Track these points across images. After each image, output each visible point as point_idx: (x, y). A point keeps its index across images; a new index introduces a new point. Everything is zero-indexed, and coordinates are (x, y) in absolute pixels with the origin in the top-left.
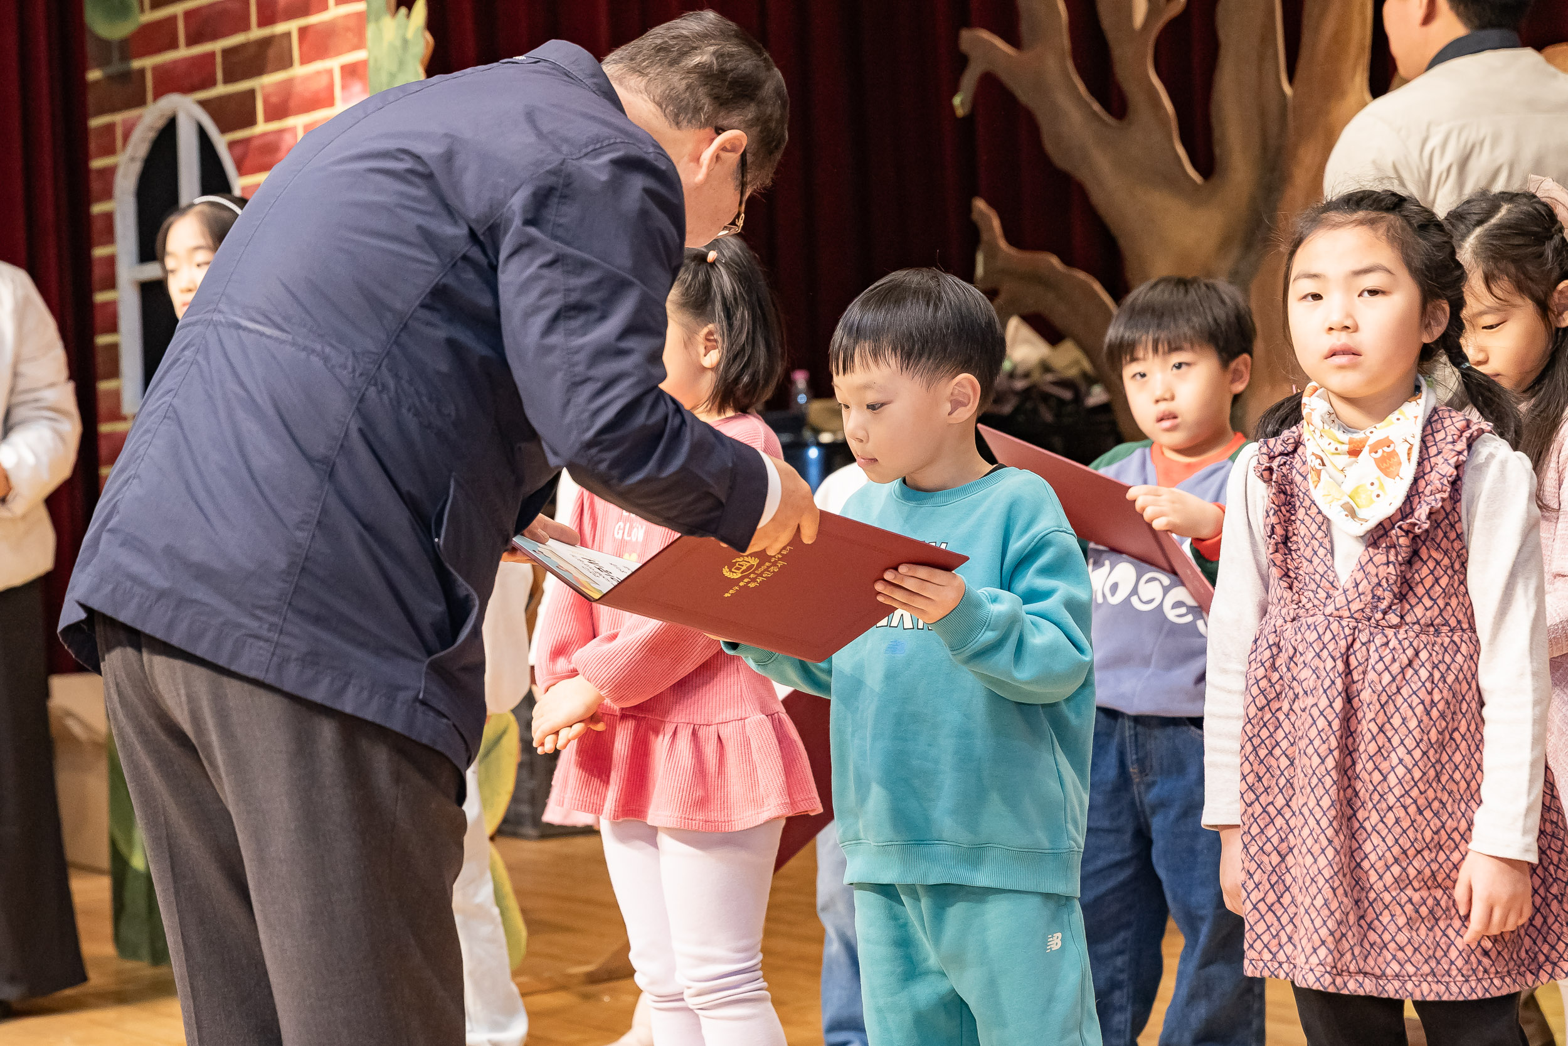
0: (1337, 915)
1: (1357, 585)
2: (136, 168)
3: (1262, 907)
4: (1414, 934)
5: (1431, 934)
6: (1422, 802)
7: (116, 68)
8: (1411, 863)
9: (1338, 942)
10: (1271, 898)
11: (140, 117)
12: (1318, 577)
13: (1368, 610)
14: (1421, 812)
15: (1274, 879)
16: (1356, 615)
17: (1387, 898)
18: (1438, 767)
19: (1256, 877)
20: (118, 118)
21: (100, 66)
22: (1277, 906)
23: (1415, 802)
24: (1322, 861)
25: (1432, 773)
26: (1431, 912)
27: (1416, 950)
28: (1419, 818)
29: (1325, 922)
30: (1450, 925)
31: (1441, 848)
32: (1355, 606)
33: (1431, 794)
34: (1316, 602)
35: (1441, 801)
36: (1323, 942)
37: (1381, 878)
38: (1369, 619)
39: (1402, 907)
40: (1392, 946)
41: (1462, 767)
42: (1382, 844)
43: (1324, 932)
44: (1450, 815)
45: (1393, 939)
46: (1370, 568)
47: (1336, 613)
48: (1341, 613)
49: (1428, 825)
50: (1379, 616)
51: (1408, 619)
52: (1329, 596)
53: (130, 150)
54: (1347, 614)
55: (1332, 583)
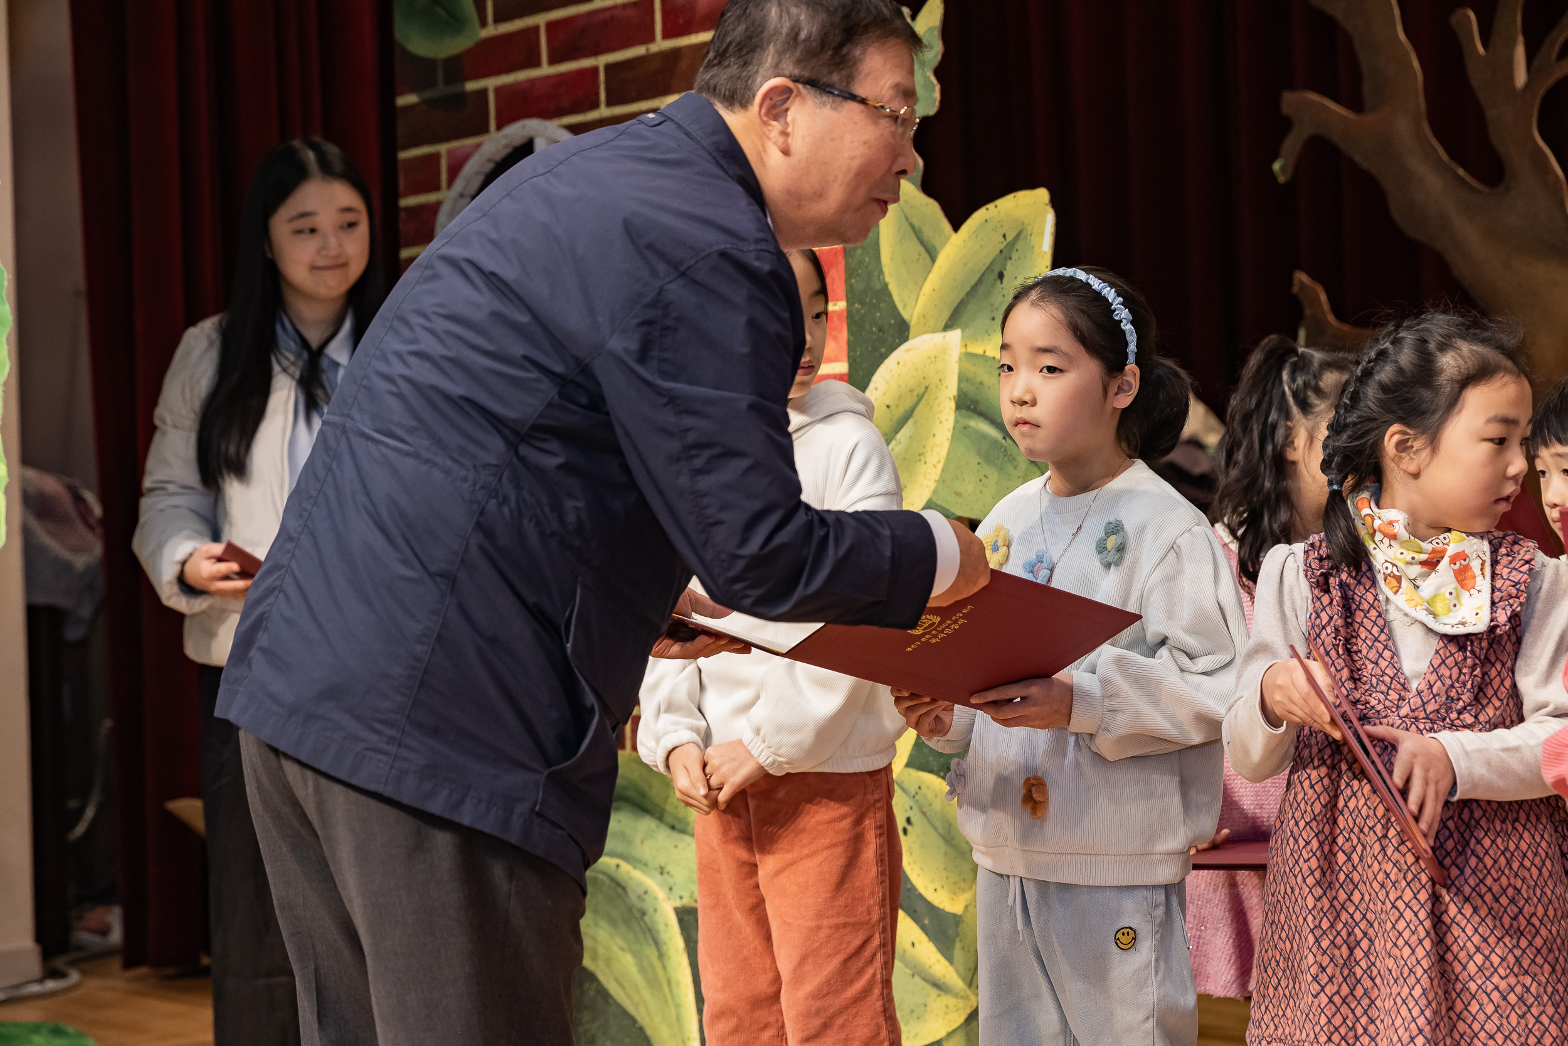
0: (1434, 1005)
1: (1431, 687)
4: (1505, 1022)
5: (1523, 1022)
8: (1493, 950)
9: (1433, 1030)
12: (1387, 679)
13: (1443, 711)
14: (1497, 900)
16: (1431, 716)
17: (1473, 987)
23: (1490, 890)
24: (1420, 952)
25: (1503, 861)
26: (1521, 999)
27: (1506, 1037)
28: (1496, 906)
29: (1422, 1012)
30: (1543, 1012)
31: (1522, 934)
32: (1430, 708)
33: (1504, 881)
34: (1388, 703)
35: (1515, 888)
36: (1421, 1031)
37: (1465, 968)
38: (1444, 719)
39: (1488, 995)
40: (1482, 1035)
41: (1530, 855)
42: (1462, 935)
43: (1421, 1021)
45: (1482, 1028)
46: (1443, 670)
47: (1411, 714)
48: (1417, 713)
49: (1505, 911)
50: (1454, 715)
51: (1482, 718)
52: (1402, 698)
54: (1422, 715)
55: (1403, 685)
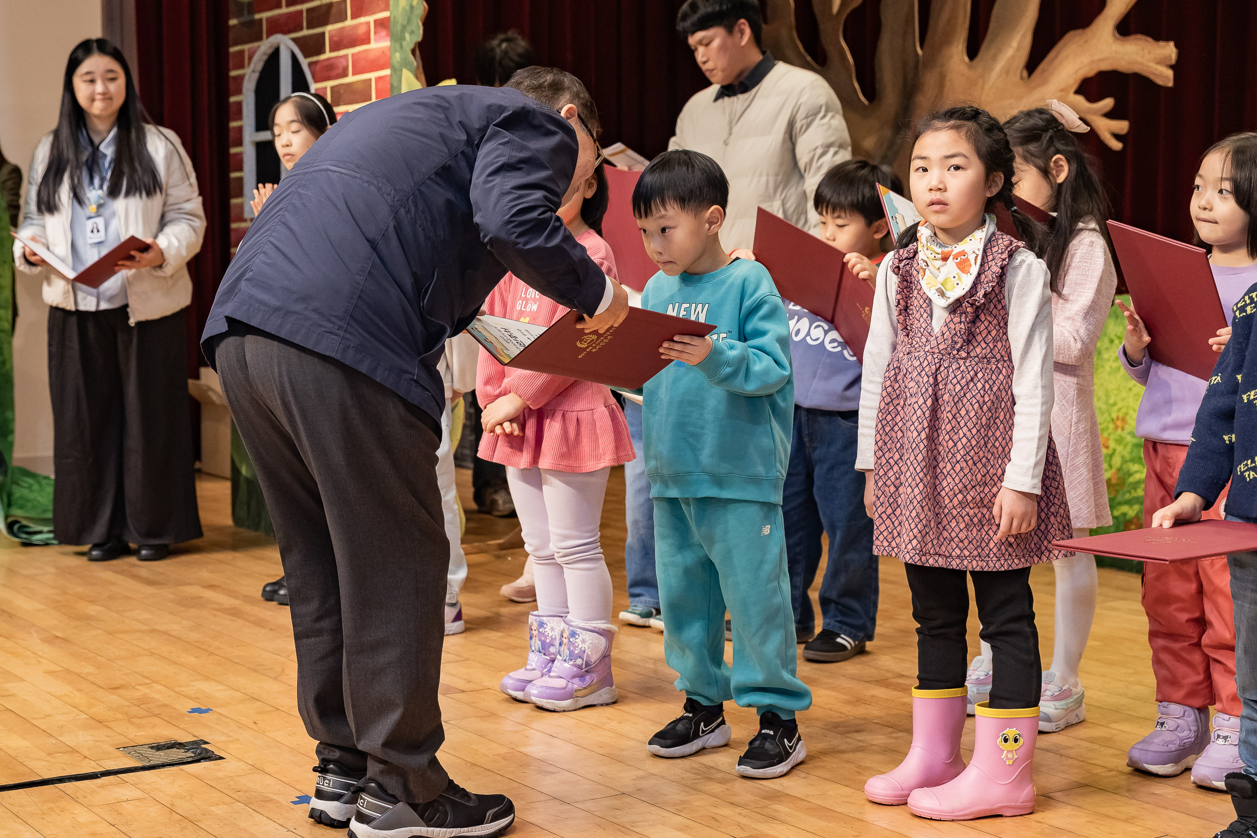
0: (924, 522)
1: (943, 335)
2: (256, 76)
3: (884, 516)
4: (969, 533)
5: (979, 533)
6: (976, 458)
7: (246, 18)
8: (969, 493)
9: (923, 537)
10: (889, 511)
11: (259, 47)
12: (922, 330)
13: (949, 349)
14: (975, 465)
15: (891, 500)
16: (942, 352)
17: (955, 512)
18: (986, 439)
19: (881, 499)
20: (246, 47)
21: (236, 17)
22: (892, 516)
23: (972, 458)
24: (917, 491)
25: (982, 442)
26: (980, 521)
27: (970, 542)
28: (974, 468)
29: (917, 526)
30: (991, 528)
31: (986, 484)
32: (941, 347)
33: (981, 454)
34: (921, 344)
35: (987, 458)
36: (915, 537)
37: (951, 501)
38: (950, 354)
39: (963, 518)
40: (956, 540)
41: (1000, 439)
42: (952, 482)
43: (915, 531)
44: (992, 466)
45: (957, 536)
46: (952, 325)
47: (931, 350)
48: (934, 350)
49: (979, 471)
50: (955, 352)
51: (972, 354)
52: (927, 341)
53: (252, 66)
54: (937, 351)
55: (929, 333)
